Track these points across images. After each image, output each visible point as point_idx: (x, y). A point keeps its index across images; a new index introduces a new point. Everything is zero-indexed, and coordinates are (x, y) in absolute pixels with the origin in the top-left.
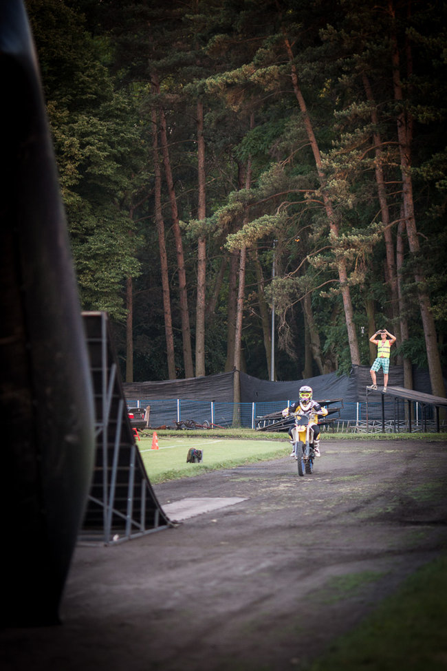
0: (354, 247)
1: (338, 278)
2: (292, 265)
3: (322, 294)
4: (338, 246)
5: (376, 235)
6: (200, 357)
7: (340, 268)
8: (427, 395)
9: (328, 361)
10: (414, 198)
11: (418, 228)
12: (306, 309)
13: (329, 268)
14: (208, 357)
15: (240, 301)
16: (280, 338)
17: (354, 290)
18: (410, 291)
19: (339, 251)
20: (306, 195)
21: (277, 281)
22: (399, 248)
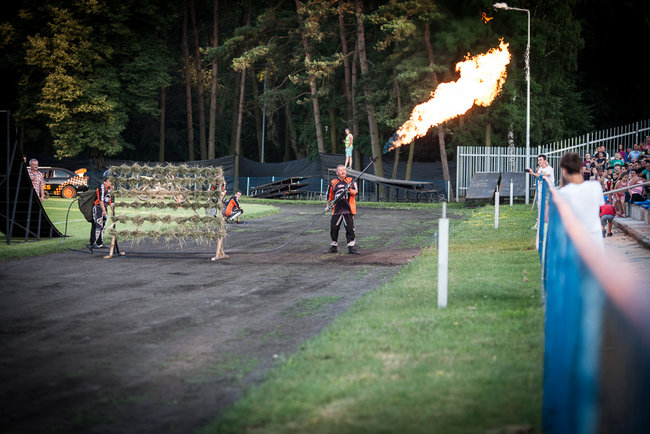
0: (322, 69)
1: (310, 91)
2: (278, 81)
3: (299, 102)
4: (311, 68)
5: (337, 62)
6: (212, 145)
7: (311, 84)
8: (370, 175)
9: (302, 150)
10: (365, 37)
11: (367, 57)
12: (287, 112)
13: (304, 84)
14: (217, 144)
15: (241, 106)
16: (269, 133)
17: (321, 100)
18: (361, 102)
19: (311, 72)
20: (290, 32)
21: (267, 92)
22: (354, 71)
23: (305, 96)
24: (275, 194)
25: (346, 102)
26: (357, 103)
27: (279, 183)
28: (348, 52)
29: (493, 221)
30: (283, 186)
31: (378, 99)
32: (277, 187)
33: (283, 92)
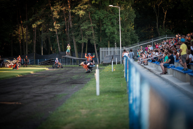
0: (59, 27)
1: (56, 33)
3: (52, 36)
4: (56, 26)
5: (63, 24)
6: (27, 50)
7: (56, 31)
9: (54, 51)
10: (71, 16)
11: (72, 22)
12: (49, 40)
13: (53, 31)
15: (35, 38)
16: (44, 46)
17: (59, 36)
19: (56, 28)
20: (49, 16)
21: (43, 34)
22: (68, 27)
23: (54, 35)
24: (46, 64)
25: (66, 36)
26: (70, 36)
27: (48, 61)
28: (67, 21)
29: (111, 69)
30: (49, 62)
31: (76, 35)
32: (47, 62)
33: (48, 34)
